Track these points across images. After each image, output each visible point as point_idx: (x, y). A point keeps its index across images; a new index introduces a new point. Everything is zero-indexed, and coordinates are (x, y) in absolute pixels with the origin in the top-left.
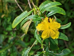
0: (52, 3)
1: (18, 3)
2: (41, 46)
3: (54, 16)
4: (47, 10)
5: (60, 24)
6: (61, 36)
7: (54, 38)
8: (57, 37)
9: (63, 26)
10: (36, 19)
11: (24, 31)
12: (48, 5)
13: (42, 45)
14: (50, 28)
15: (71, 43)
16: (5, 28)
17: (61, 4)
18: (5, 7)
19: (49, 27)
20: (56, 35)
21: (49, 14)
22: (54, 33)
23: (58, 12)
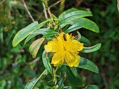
0: (77, 13)
1: (29, 10)
2: (53, 77)
3: (78, 32)
4: (69, 22)
5: (83, 44)
6: (87, 65)
7: (71, 65)
8: (76, 64)
9: (87, 48)
10: (47, 35)
11: (32, 52)
12: (71, 14)
13: (55, 76)
14: (65, 50)
15: (114, 81)
16: (9, 48)
17: (91, 15)
18: (8, 14)
19: (64, 47)
20: (75, 60)
21: (70, 28)
22: (71, 57)
23: (84, 27)
